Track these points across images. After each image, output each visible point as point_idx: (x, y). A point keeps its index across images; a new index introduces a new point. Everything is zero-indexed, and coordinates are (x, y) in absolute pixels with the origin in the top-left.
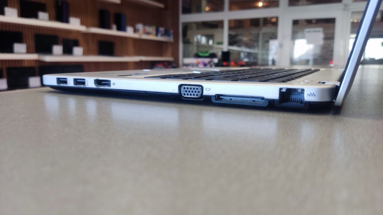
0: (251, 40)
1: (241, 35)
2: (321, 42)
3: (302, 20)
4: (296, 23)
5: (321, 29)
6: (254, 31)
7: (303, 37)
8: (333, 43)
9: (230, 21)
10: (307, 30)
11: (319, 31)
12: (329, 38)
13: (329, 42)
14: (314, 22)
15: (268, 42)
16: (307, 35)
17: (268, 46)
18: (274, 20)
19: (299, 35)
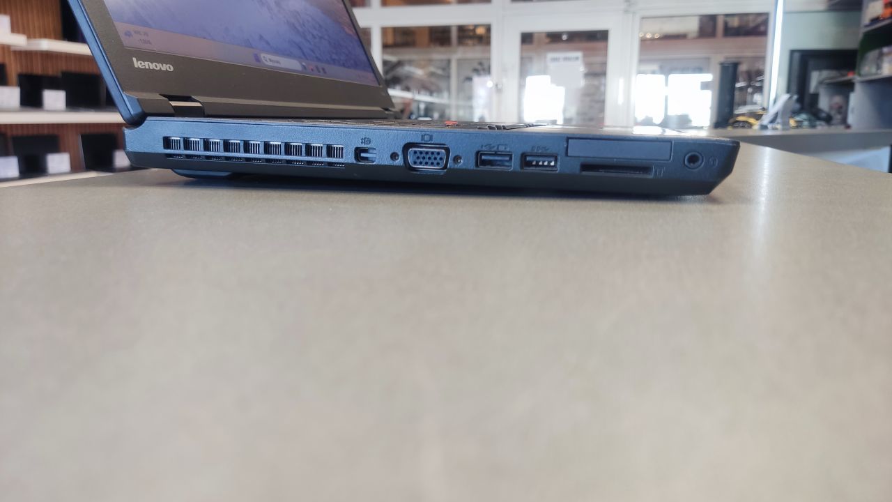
0: (432, 74)
1: (410, 62)
2: (582, 83)
3: (540, 33)
4: (527, 38)
5: (579, 54)
6: (438, 54)
7: (544, 71)
8: (605, 85)
9: (384, 31)
10: (550, 55)
11: (577, 58)
12: (597, 73)
13: (596, 82)
14: (565, 37)
15: (469, 79)
16: (552, 66)
17: (471, 88)
18: (480, 31)
19: (536, 65)
